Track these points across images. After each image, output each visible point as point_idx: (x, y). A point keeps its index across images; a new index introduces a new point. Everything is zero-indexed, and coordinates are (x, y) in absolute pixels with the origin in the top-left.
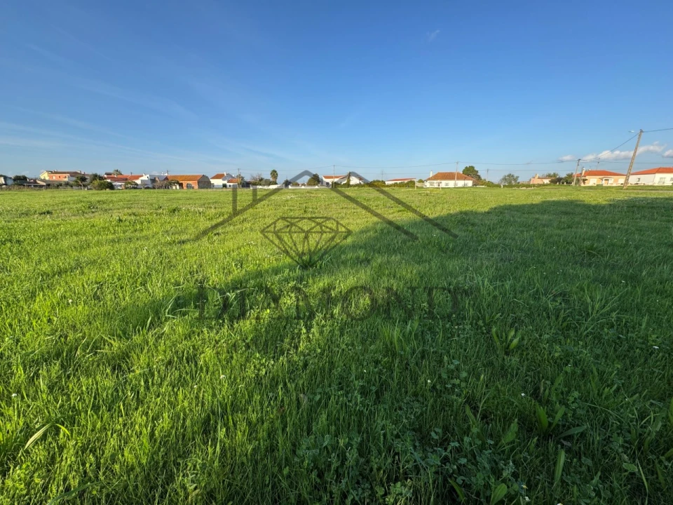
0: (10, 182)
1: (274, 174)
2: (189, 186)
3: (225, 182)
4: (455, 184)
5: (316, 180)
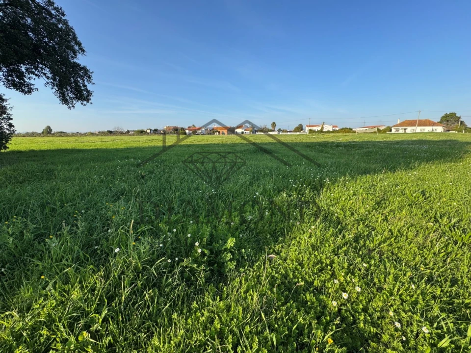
0: (152, 132)
1: (274, 125)
2: (223, 133)
3: (243, 130)
4: (422, 130)
5: (300, 128)
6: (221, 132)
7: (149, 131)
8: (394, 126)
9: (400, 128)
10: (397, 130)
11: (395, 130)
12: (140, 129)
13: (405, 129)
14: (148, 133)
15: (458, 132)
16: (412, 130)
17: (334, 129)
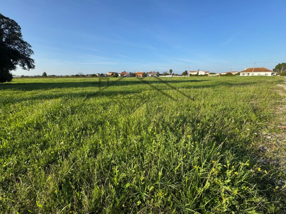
1: (171, 71)
3: (152, 75)
4: (258, 74)
5: (186, 73)
6: (139, 76)
7: (98, 75)
8: (241, 72)
9: (245, 73)
10: (244, 74)
11: (242, 74)
12: (93, 74)
13: (249, 74)
14: (97, 76)
15: (281, 75)
16: (252, 74)
17: (206, 73)
